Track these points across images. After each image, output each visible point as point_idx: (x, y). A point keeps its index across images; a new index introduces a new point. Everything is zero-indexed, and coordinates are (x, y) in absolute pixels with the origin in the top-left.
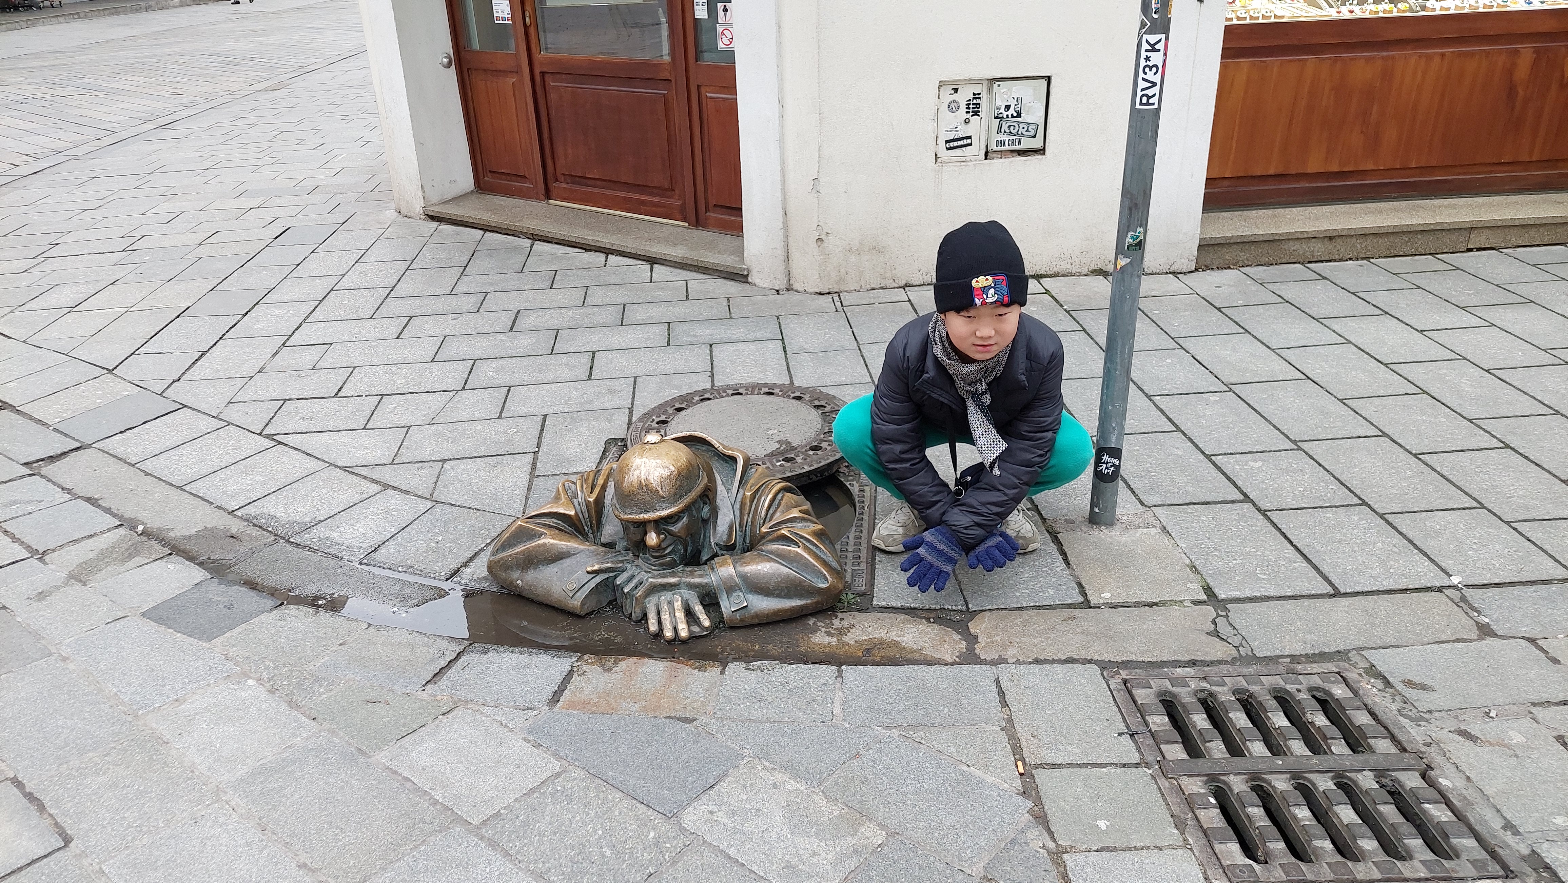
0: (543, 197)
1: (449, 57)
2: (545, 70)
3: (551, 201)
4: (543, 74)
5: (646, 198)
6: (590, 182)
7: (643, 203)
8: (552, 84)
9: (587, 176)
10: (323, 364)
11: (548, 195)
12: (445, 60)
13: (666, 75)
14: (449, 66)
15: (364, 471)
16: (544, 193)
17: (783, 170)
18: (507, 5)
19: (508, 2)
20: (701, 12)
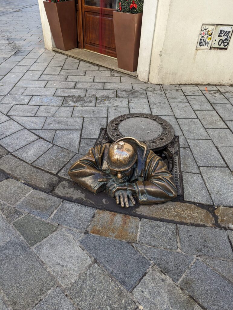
3: (85, 49)
4: (85, 11)
6: (95, 45)
7: (109, 52)
8: (87, 15)
9: (95, 43)
10: (25, 94)
15: (34, 131)
16: (83, 47)
17: (152, 47)
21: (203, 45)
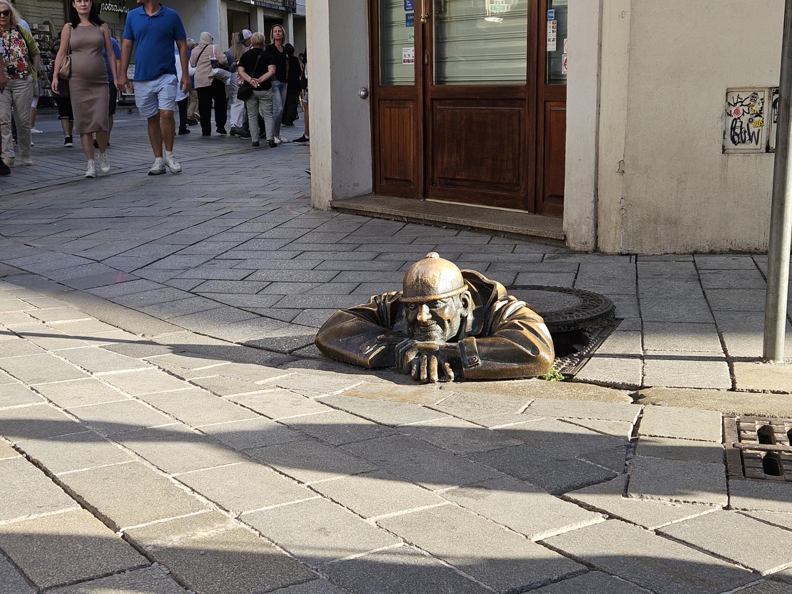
0: (421, 196)
1: (366, 90)
2: (434, 97)
3: (427, 200)
4: (432, 99)
5: (497, 192)
7: (496, 196)
8: (438, 107)
9: (457, 178)
10: (237, 267)
11: (425, 196)
12: (362, 93)
13: (522, 95)
14: (365, 97)
15: (250, 309)
16: (422, 193)
17: (597, 153)
18: (413, 51)
19: (414, 48)
20: (551, 47)
21: (744, 142)
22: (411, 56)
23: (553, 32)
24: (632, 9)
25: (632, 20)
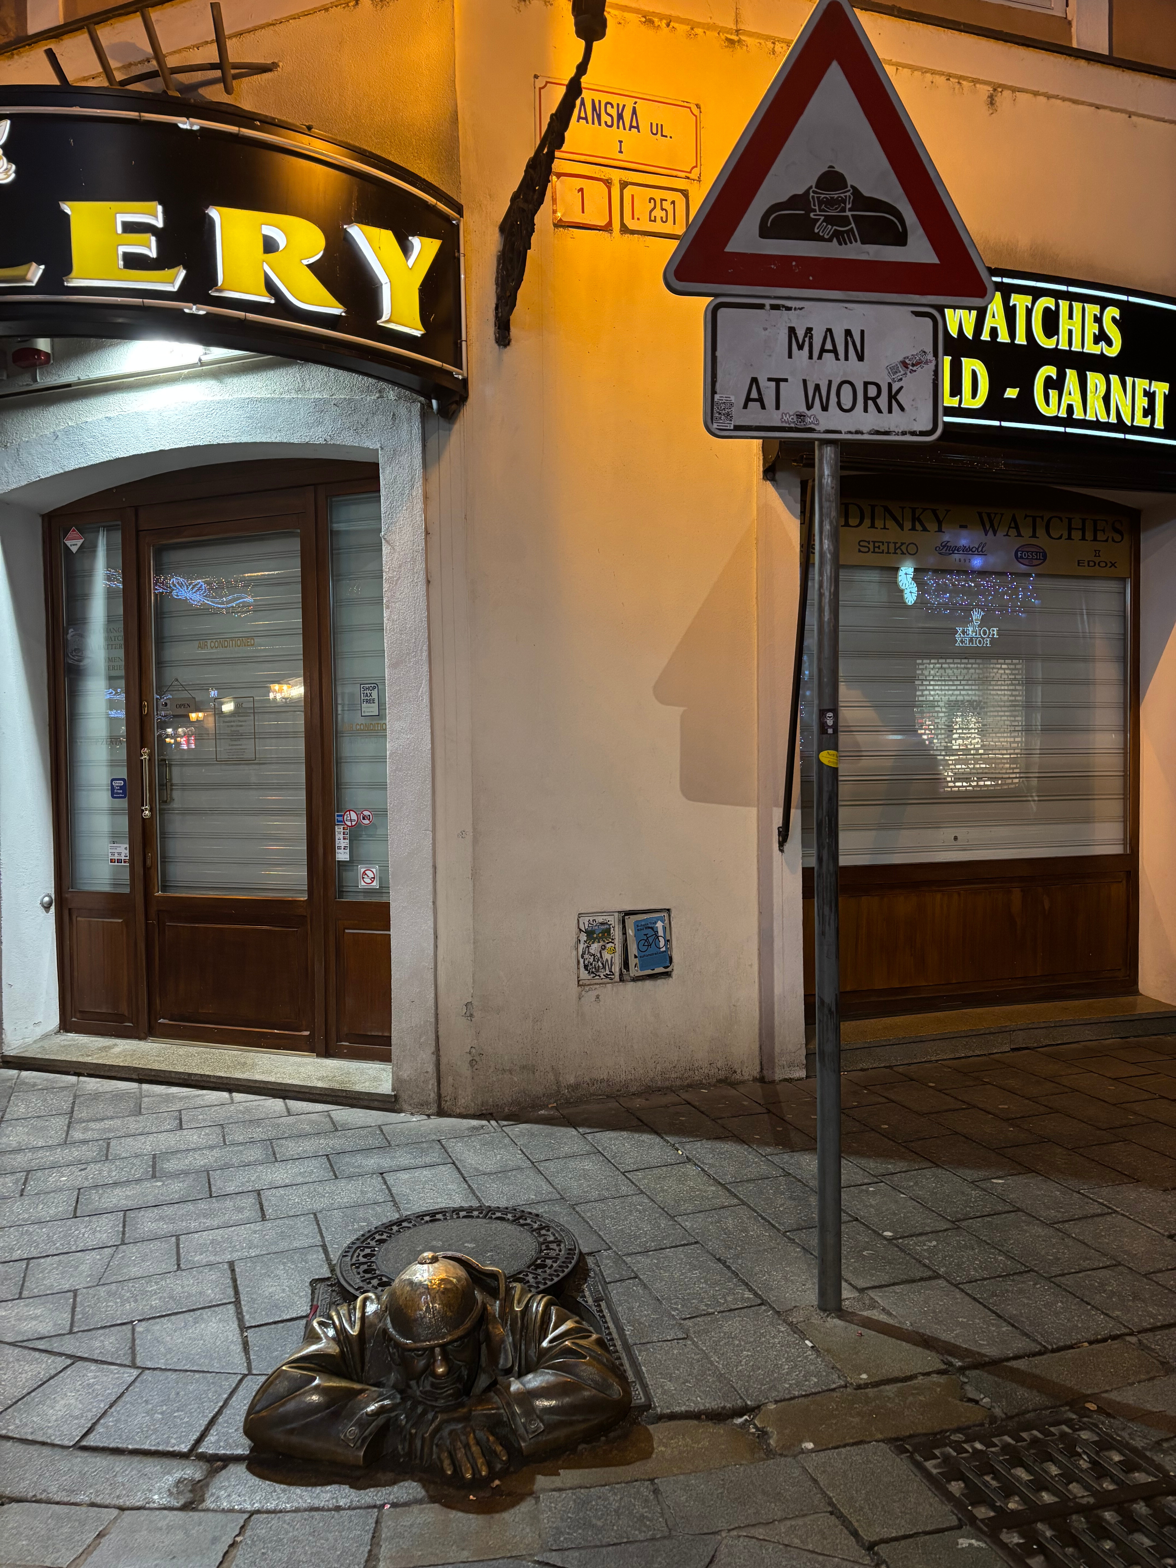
0: (145, 1036)
1: (49, 897)
2: (162, 908)
4: (159, 914)
5: (268, 1031)
7: (264, 1035)
11: (151, 1033)
12: (43, 901)
13: (302, 912)
14: (48, 906)
15: (40, 1345)
16: (146, 1031)
17: (436, 994)
18: (126, 848)
19: (127, 846)
20: (342, 855)
21: (597, 971)
22: (123, 855)
23: (344, 839)
24: (474, 829)
25: (475, 841)
